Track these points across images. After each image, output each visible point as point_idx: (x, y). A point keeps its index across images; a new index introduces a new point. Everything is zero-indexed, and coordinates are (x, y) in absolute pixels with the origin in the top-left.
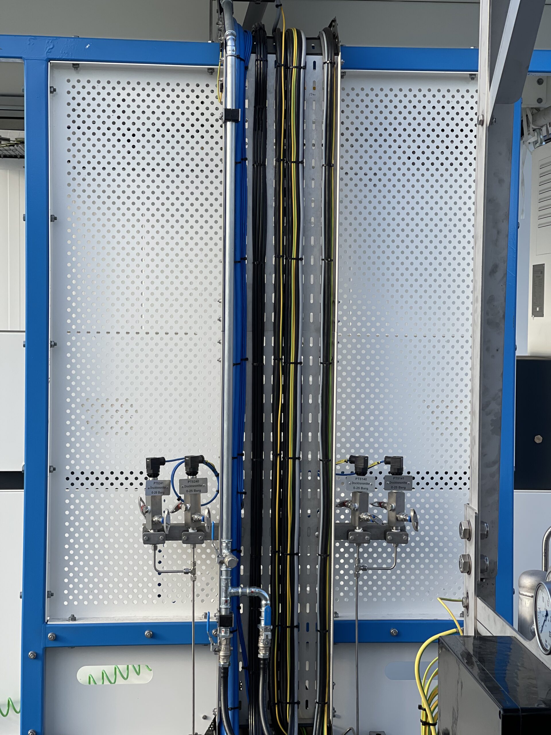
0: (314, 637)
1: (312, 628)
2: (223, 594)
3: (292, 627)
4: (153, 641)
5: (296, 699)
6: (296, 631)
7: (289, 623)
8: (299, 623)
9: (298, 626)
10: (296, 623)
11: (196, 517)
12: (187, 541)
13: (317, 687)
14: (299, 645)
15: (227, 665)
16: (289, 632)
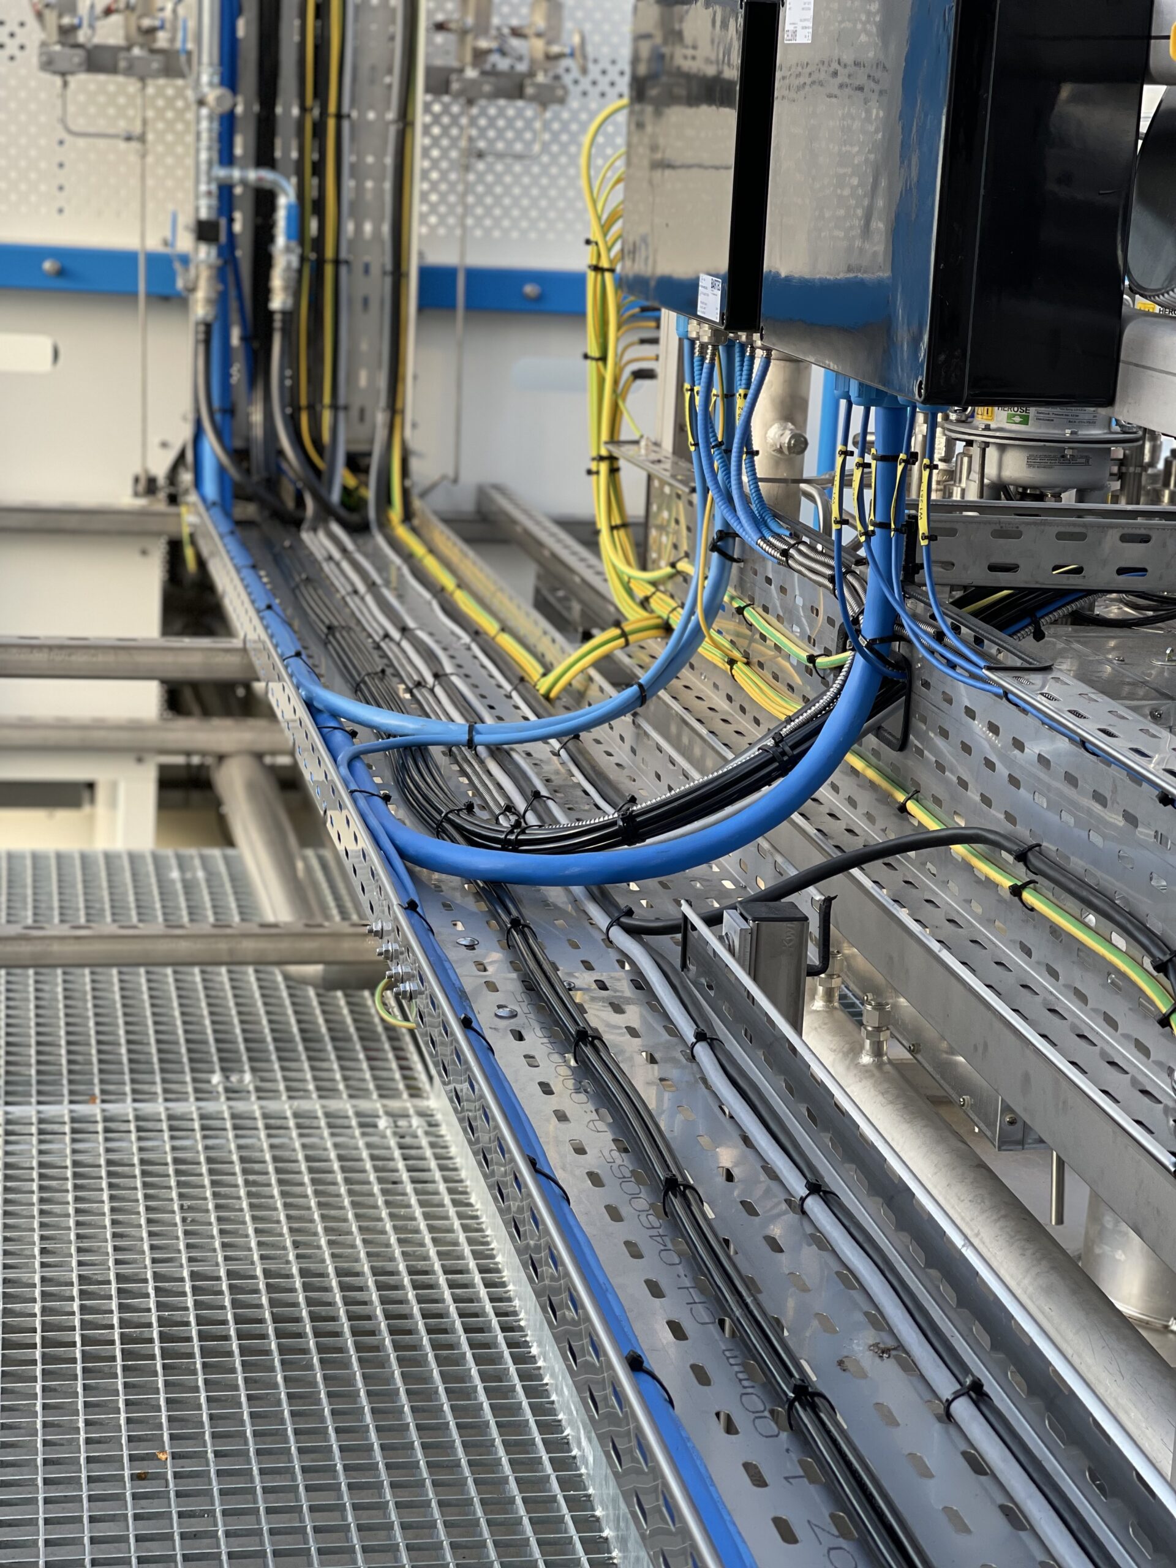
0: (379, 287)
1: (375, 270)
2: (203, 178)
3: (337, 262)
4: (61, 283)
5: (342, 401)
6: (343, 270)
7: (329, 253)
8: (351, 258)
9: (347, 262)
10: (344, 255)
11: (146, 23)
12: (129, 71)
13: (382, 382)
14: (350, 301)
15: (210, 318)
16: (329, 270)
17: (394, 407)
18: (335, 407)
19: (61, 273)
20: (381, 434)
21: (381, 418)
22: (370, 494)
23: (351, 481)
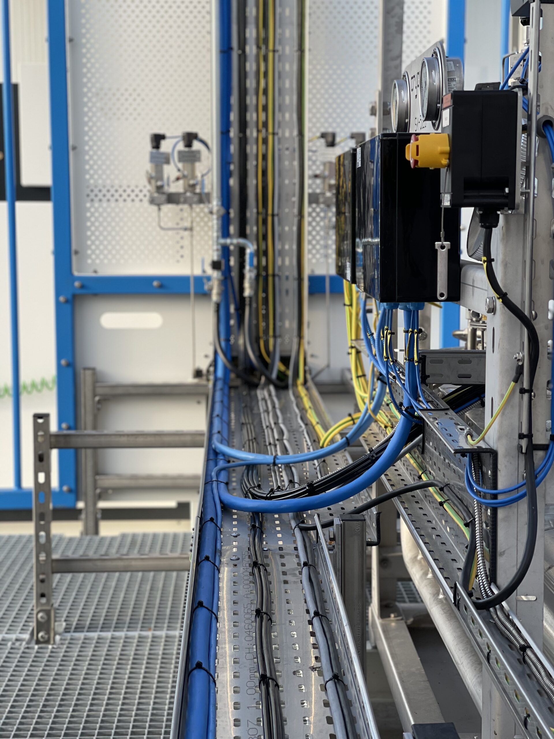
0: (292, 285)
1: (291, 278)
2: (215, 243)
3: (274, 276)
4: (160, 291)
5: (278, 333)
6: (277, 279)
7: (270, 271)
8: (280, 274)
9: (278, 276)
10: (277, 272)
11: (192, 182)
12: (185, 202)
13: (295, 325)
14: (280, 292)
15: (219, 301)
16: (270, 279)
17: (300, 336)
18: (275, 336)
19: (161, 286)
20: (295, 347)
21: (295, 340)
22: (290, 373)
23: (283, 368)
